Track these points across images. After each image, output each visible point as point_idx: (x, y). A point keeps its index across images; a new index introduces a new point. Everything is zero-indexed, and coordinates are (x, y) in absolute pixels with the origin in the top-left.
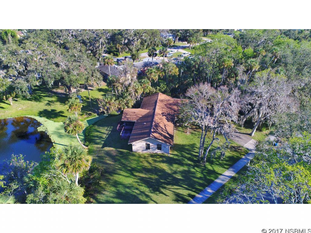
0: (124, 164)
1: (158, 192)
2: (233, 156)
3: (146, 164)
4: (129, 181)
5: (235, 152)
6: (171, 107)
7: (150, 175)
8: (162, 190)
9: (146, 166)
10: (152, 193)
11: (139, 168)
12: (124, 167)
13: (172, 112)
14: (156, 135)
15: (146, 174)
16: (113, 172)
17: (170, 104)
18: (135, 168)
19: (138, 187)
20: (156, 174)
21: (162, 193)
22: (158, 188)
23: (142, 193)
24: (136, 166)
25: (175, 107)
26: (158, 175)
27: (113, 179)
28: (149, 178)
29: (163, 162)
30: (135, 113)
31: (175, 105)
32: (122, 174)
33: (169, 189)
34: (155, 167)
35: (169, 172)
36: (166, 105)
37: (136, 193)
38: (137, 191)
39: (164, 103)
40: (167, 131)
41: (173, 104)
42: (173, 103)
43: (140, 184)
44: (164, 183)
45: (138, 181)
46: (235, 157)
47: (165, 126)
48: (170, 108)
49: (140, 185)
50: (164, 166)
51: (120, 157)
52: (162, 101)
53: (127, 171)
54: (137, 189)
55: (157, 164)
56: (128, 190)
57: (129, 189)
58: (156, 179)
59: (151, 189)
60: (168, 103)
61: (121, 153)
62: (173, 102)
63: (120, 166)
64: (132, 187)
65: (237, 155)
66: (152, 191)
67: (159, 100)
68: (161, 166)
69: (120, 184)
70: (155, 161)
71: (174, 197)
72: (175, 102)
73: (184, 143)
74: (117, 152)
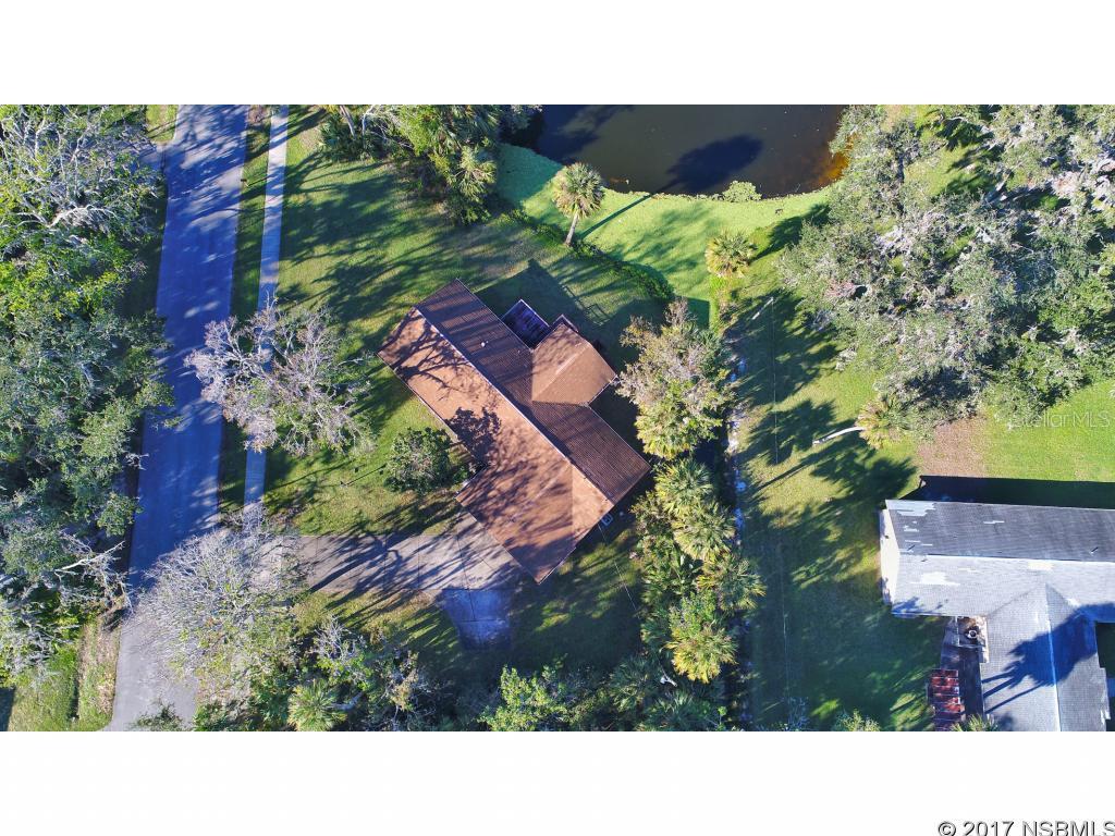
0: (445, 267)
1: (332, 273)
2: (284, 479)
3: (405, 298)
4: (396, 250)
6: (517, 475)
7: (377, 288)
8: (331, 283)
9: (400, 295)
10: (341, 263)
11: (409, 283)
12: (437, 262)
13: (499, 464)
15: (385, 282)
16: (442, 240)
17: (526, 480)
18: (415, 277)
19: (368, 254)
20: (368, 298)
21: (327, 278)
22: (338, 279)
23: (353, 251)
24: (418, 280)
25: (505, 485)
26: (363, 299)
27: (425, 232)
28: (371, 280)
29: (385, 330)
31: (514, 490)
32: (425, 250)
33: (323, 294)
34: (385, 308)
35: (355, 324)
36: (535, 467)
37: (363, 241)
38: (364, 245)
39: (544, 468)
40: (424, 373)
41: (518, 488)
42: (520, 490)
43: (372, 260)
44: (341, 297)
45: (381, 262)
47: (445, 386)
48: (514, 471)
49: (368, 258)
50: (373, 325)
51: (470, 274)
52: (556, 469)
53: (422, 261)
54: (366, 249)
55: (388, 318)
56: (377, 235)
57: (379, 237)
58: (359, 290)
59: (347, 268)
60: (537, 477)
61: (479, 282)
62: (525, 494)
63: (445, 258)
64: (377, 247)
65: (278, 491)
66: (341, 267)
67: (562, 461)
68: (377, 319)
69: (404, 234)
70: (397, 319)
71: (302, 290)
72: (522, 498)
74: (493, 276)
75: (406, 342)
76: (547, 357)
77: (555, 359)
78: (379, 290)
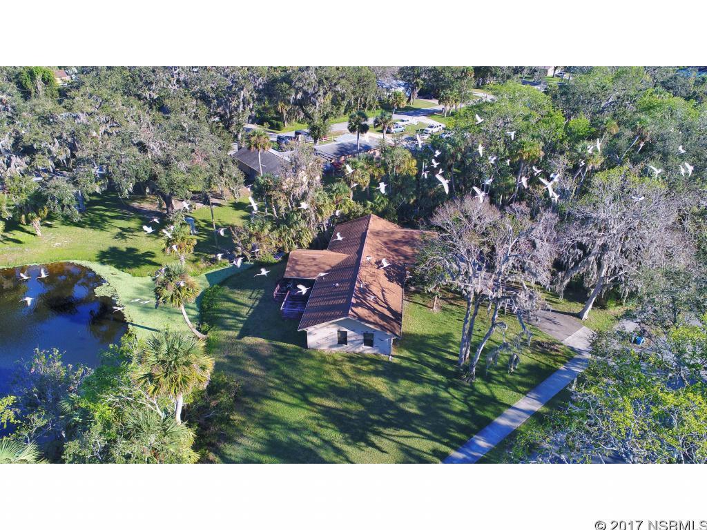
0: (286, 376)
1: (363, 444)
2: (538, 365)
3: (337, 378)
4: (297, 415)
5: (543, 356)
6: (396, 247)
7: (347, 403)
8: (373, 438)
9: (337, 383)
10: (349, 444)
11: (321, 385)
12: (286, 383)
13: (400, 260)
14: (361, 311)
15: (336, 401)
16: (263, 395)
17: (396, 242)
18: (313, 385)
19: (318, 429)
20: (360, 401)
21: (373, 445)
22: (365, 434)
23: (328, 443)
24: (313, 382)
25: (407, 249)
26: (363, 404)
27: (262, 410)
28: (342, 411)
29: (376, 373)
30: (314, 259)
31: (406, 243)
32: (282, 399)
33: (388, 437)
34: (358, 386)
35: (390, 397)
36: (385, 243)
37: (312, 443)
38: (314, 439)
39: (382, 238)
40: (386, 303)
41: (403, 242)
42: (403, 240)
43: (323, 423)
44: (379, 423)
45: (319, 415)
46: (543, 367)
47: (383, 291)
48: (396, 250)
49: (321, 426)
50: (379, 384)
51: (280, 360)
52: (377, 233)
53: (294, 392)
54: (316, 434)
55: (362, 378)
56: (294, 436)
57: (297, 434)
58: (359, 414)
59: (347, 435)
60: (392, 239)
61: (282, 351)
62: (403, 237)
63: (277, 381)
64: (305, 429)
65: (547, 363)
66: (350, 441)
67: (371, 233)
68: (371, 383)
69: (279, 421)
70: (359, 371)
71: (401, 455)
72: (407, 237)
73: (426, 332)
74: (271, 347)
75: (377, 319)
76: (315, 268)
77: (314, 263)
78: (346, 400)
